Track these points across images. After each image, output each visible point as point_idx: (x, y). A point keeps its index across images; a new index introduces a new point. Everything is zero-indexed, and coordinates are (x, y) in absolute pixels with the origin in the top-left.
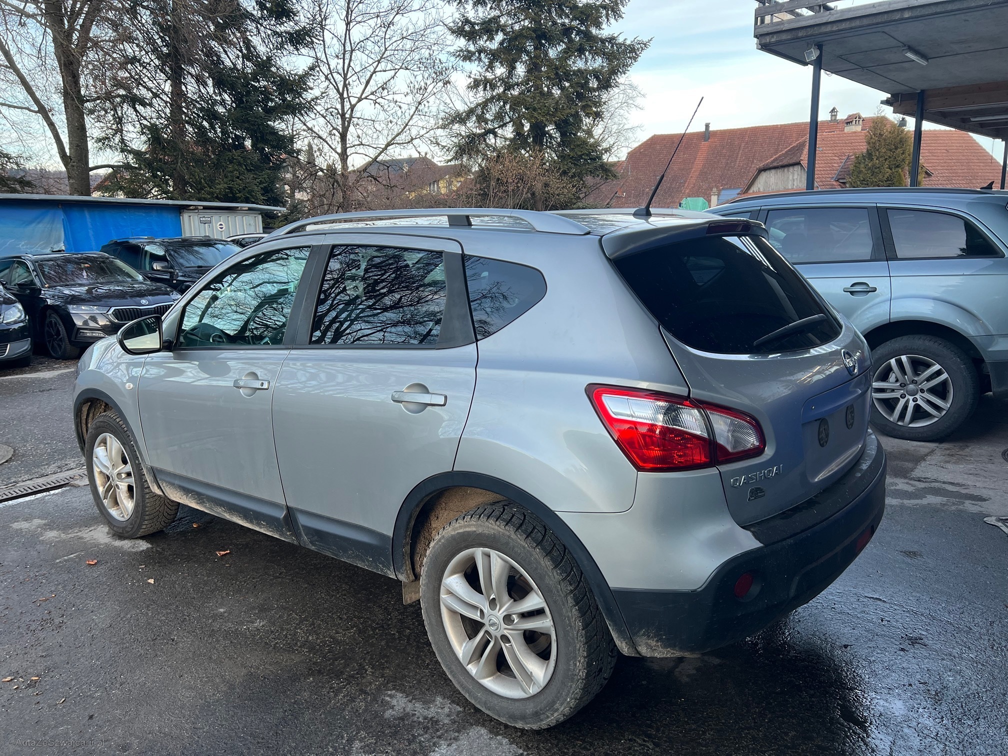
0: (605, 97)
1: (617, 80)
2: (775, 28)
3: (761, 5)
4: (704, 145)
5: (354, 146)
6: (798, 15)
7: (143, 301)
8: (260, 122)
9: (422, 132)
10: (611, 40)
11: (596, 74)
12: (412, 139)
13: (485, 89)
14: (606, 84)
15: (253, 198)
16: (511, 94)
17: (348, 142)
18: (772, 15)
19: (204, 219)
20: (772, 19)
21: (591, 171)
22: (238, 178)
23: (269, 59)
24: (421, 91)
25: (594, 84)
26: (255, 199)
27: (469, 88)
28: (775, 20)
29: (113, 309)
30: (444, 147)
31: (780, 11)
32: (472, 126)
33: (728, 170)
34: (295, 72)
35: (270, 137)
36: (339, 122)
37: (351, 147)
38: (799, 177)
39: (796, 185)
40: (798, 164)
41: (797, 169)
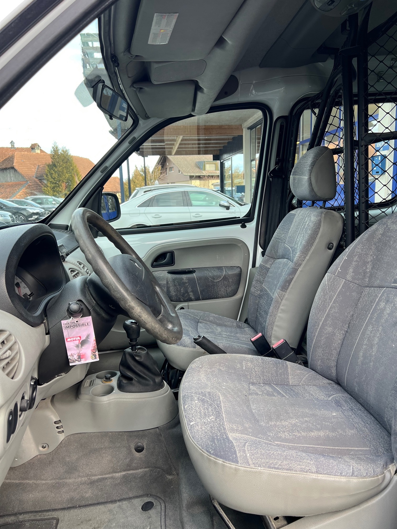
38: (14, 176)
39: (13, 180)
40: (13, 168)
41: (12, 171)
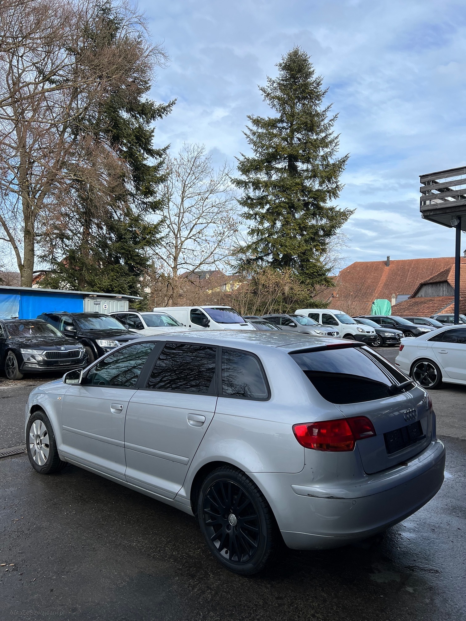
0: (327, 240)
1: (335, 231)
2: (432, 207)
3: (424, 195)
4: (387, 268)
5: (182, 264)
6: (446, 200)
7: (62, 348)
8: (130, 249)
9: (221, 257)
10: (332, 209)
11: (322, 228)
12: (215, 261)
13: (258, 235)
14: (328, 233)
15: (123, 291)
16: (273, 237)
17: (178, 261)
18: (430, 200)
19: (96, 302)
20: (430, 203)
21: (318, 282)
22: (116, 279)
23: (139, 215)
24: (221, 235)
25: (321, 233)
26: (124, 292)
27: (248, 234)
28: (432, 203)
29: (46, 352)
30: (233, 266)
31: (435, 198)
32: (250, 255)
33: (402, 283)
34: (152, 223)
35: (136, 258)
36: (174, 250)
37: (180, 264)
38: (447, 289)
39: (445, 294)
40: (446, 282)
41: (445, 285)
